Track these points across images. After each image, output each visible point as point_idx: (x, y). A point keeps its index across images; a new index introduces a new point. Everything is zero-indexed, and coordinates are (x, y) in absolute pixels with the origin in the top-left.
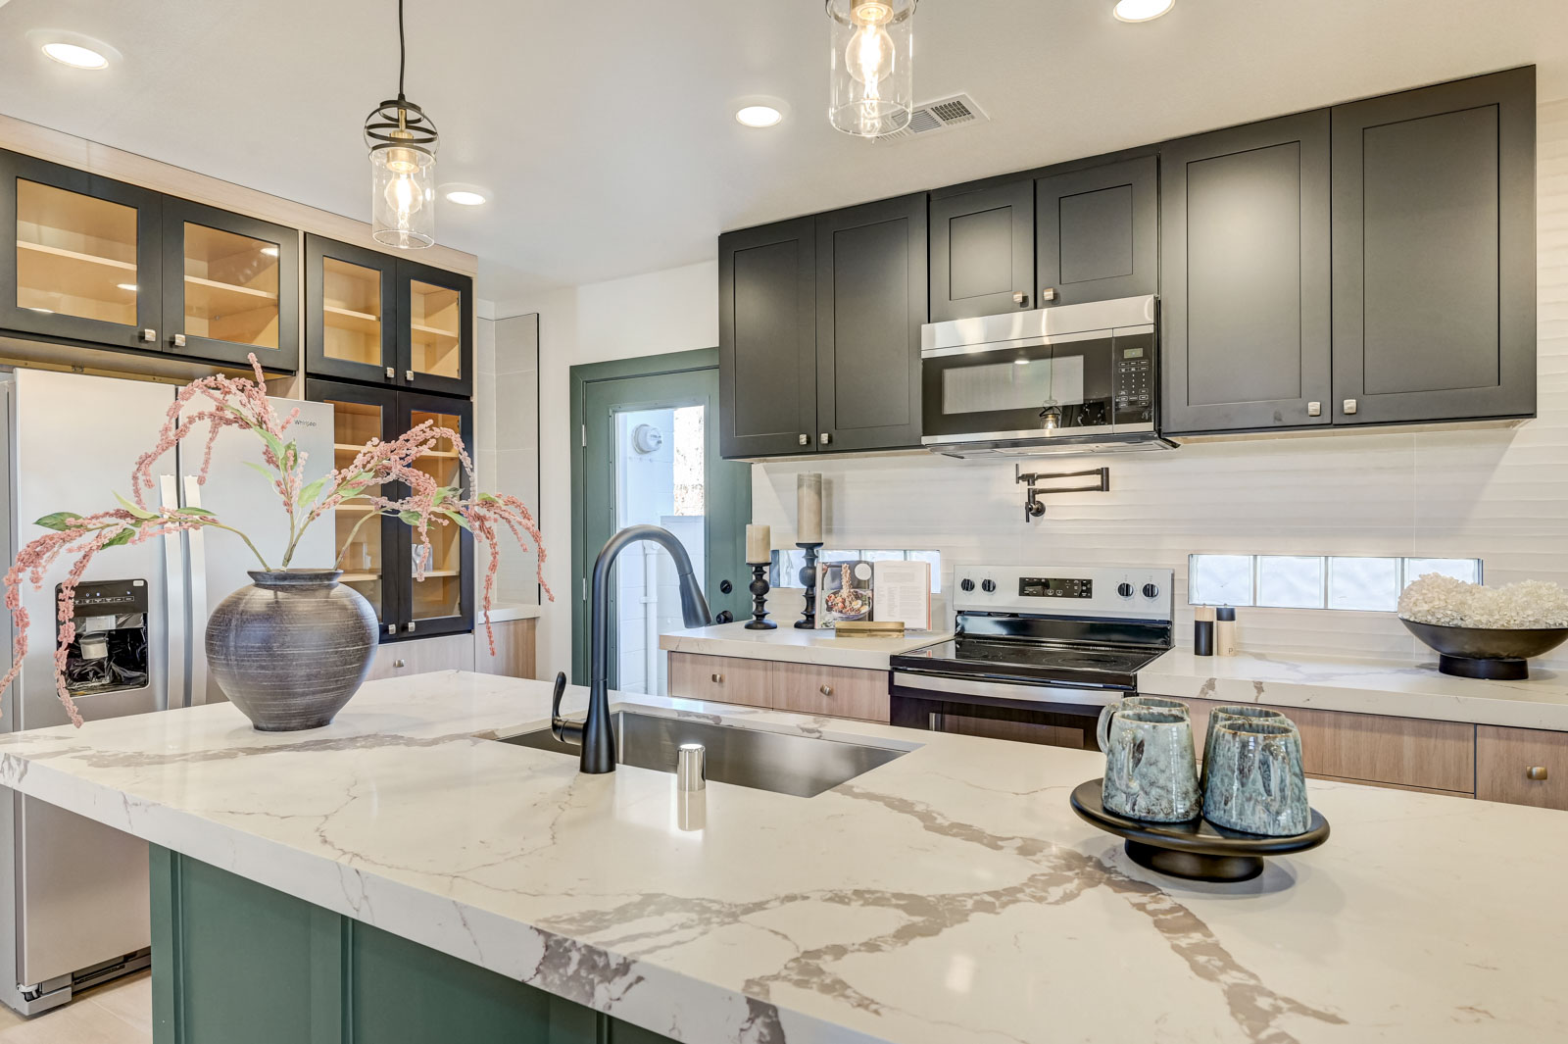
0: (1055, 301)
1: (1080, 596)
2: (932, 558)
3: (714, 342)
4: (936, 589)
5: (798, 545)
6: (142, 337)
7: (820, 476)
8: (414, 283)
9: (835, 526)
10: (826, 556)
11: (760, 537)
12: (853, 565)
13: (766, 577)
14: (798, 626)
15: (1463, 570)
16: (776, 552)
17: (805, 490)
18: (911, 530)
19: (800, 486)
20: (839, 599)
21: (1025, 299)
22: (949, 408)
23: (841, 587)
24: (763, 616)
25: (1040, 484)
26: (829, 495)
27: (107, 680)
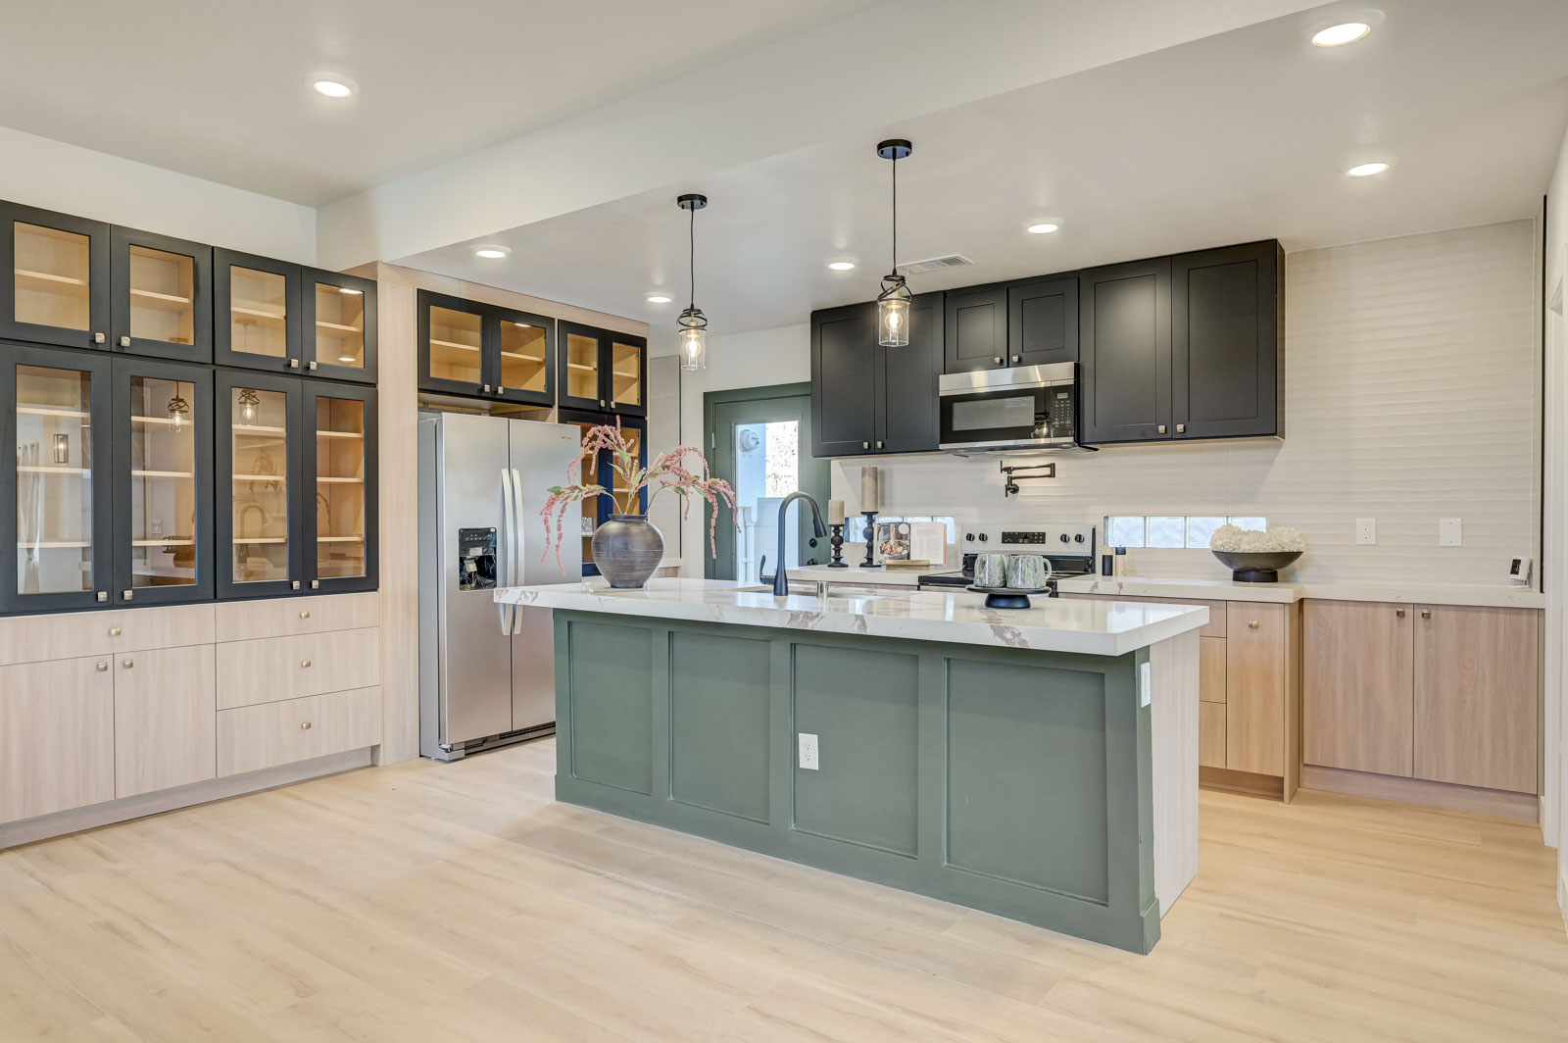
0: (1020, 363)
1: (1038, 543)
2: (949, 521)
3: (806, 377)
4: (951, 541)
5: (862, 513)
6: (483, 390)
7: (876, 468)
8: (614, 344)
9: (886, 502)
10: (880, 520)
11: (838, 507)
12: (897, 525)
13: (841, 534)
14: (862, 565)
15: (1260, 524)
16: (847, 519)
17: (867, 477)
18: (935, 503)
19: (863, 475)
20: (888, 546)
21: (1002, 361)
22: (956, 427)
23: (890, 539)
24: (839, 559)
25: (1015, 473)
26: (883, 481)
27: (473, 585)
